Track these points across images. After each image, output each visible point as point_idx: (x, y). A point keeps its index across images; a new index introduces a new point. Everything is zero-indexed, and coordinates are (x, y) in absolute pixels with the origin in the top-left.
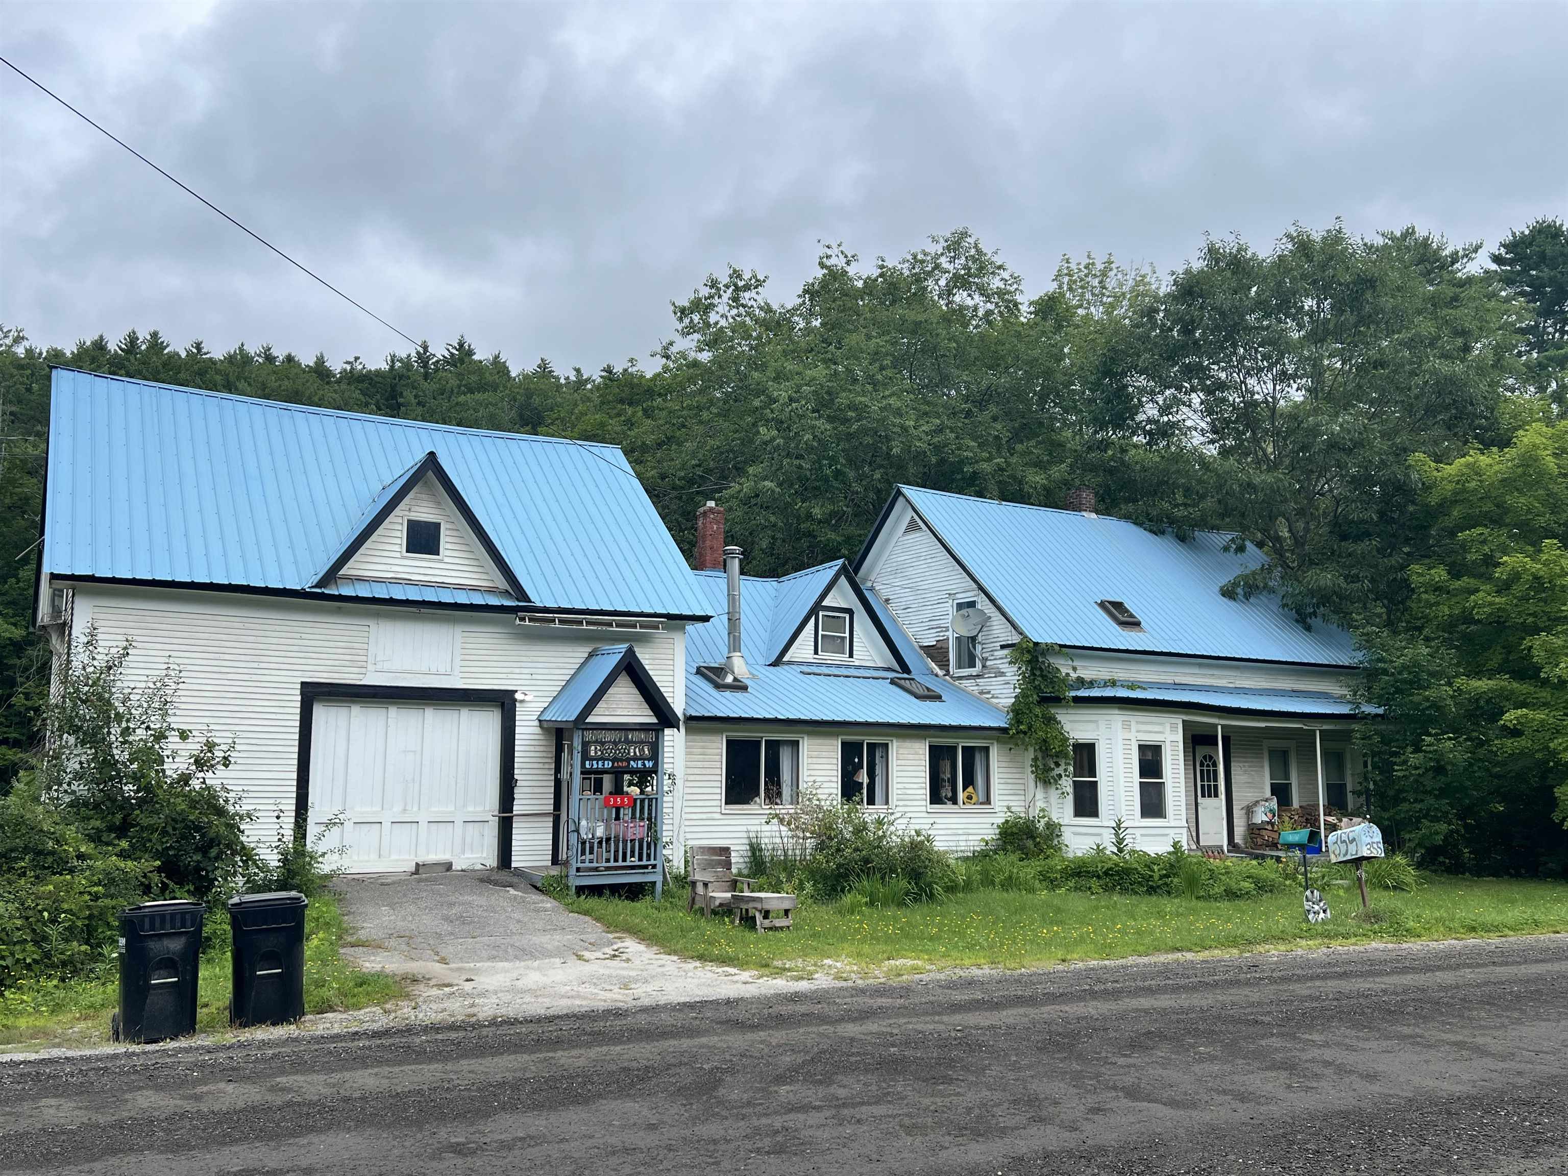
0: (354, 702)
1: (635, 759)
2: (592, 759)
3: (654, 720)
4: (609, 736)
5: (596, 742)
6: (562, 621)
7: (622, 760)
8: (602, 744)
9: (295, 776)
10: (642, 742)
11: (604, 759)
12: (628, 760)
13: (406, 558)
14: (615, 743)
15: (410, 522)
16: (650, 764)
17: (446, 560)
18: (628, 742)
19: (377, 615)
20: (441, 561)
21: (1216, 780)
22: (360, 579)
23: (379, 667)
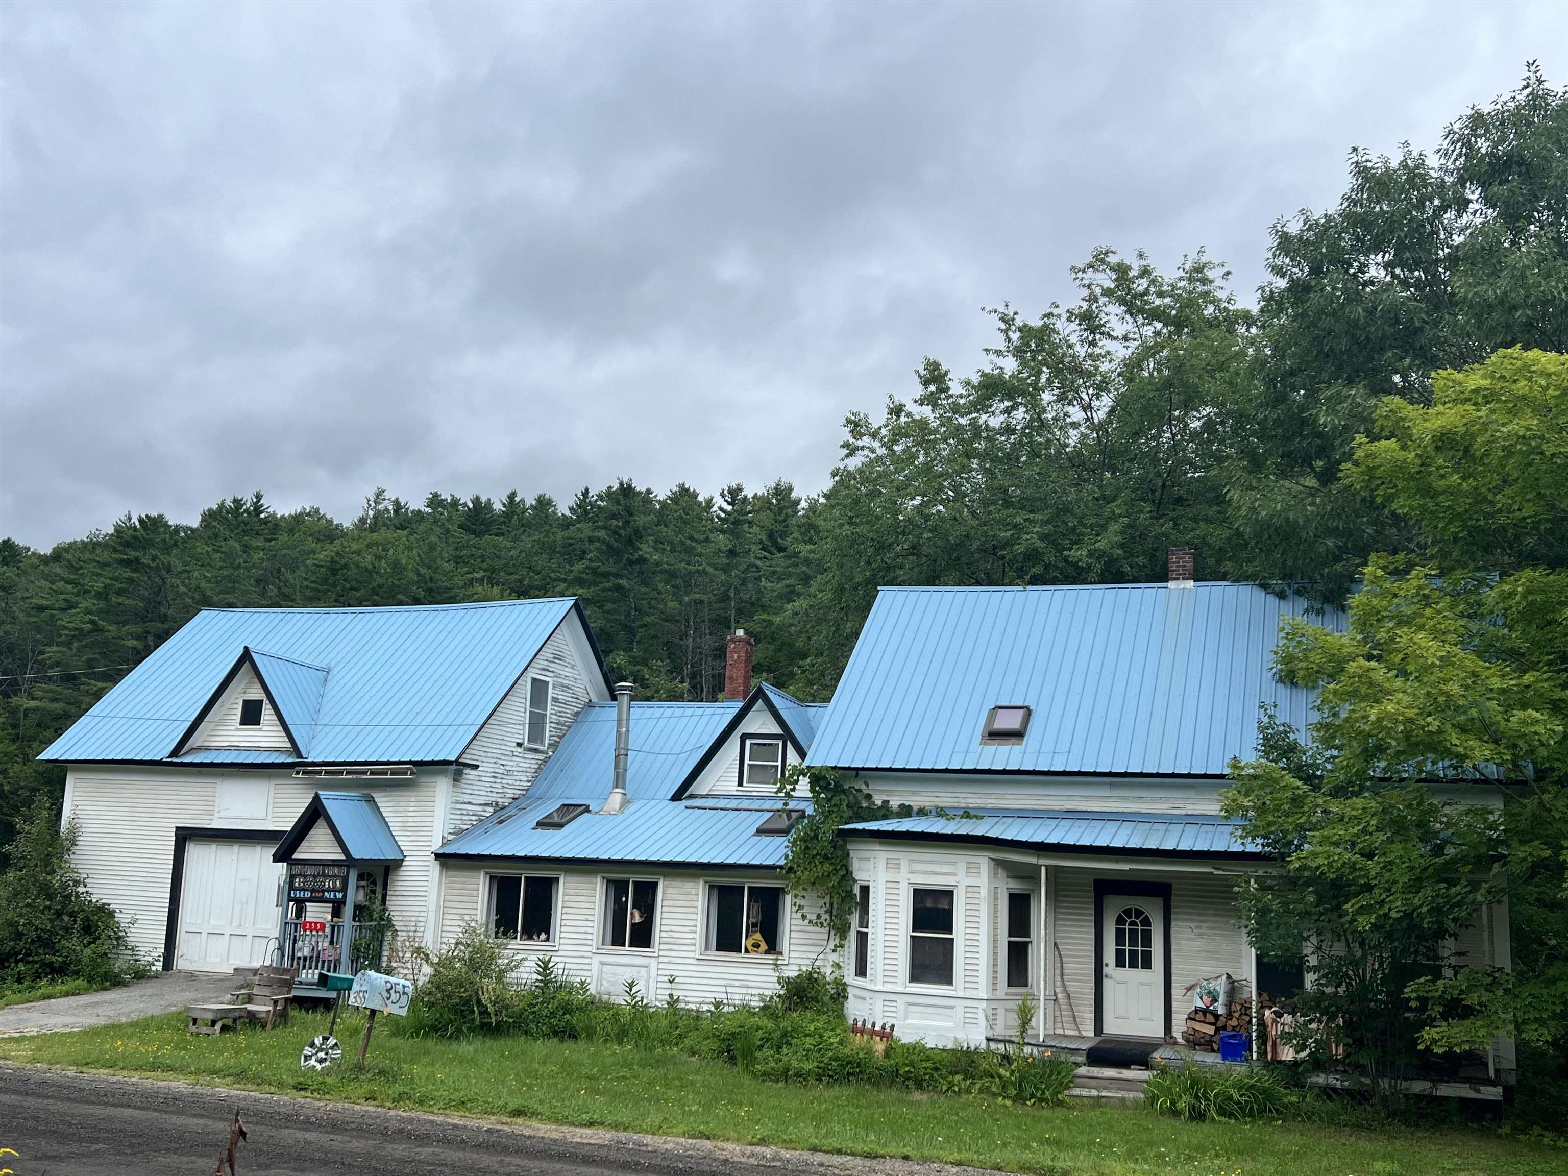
0: (213, 841)
1: (329, 890)
2: (296, 890)
3: (343, 857)
4: (310, 871)
5: (300, 875)
6: (327, 773)
7: (318, 892)
8: (305, 876)
9: (168, 895)
10: (335, 876)
11: (304, 890)
12: (323, 891)
13: (237, 730)
14: (315, 877)
15: (245, 702)
16: (339, 896)
17: (265, 728)
18: (325, 876)
19: (223, 775)
20: (260, 730)
21: (1147, 942)
22: (208, 749)
23: (222, 814)
